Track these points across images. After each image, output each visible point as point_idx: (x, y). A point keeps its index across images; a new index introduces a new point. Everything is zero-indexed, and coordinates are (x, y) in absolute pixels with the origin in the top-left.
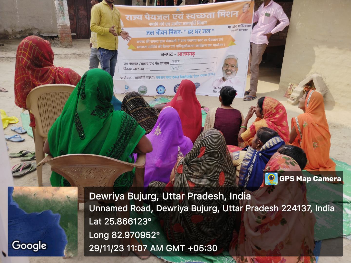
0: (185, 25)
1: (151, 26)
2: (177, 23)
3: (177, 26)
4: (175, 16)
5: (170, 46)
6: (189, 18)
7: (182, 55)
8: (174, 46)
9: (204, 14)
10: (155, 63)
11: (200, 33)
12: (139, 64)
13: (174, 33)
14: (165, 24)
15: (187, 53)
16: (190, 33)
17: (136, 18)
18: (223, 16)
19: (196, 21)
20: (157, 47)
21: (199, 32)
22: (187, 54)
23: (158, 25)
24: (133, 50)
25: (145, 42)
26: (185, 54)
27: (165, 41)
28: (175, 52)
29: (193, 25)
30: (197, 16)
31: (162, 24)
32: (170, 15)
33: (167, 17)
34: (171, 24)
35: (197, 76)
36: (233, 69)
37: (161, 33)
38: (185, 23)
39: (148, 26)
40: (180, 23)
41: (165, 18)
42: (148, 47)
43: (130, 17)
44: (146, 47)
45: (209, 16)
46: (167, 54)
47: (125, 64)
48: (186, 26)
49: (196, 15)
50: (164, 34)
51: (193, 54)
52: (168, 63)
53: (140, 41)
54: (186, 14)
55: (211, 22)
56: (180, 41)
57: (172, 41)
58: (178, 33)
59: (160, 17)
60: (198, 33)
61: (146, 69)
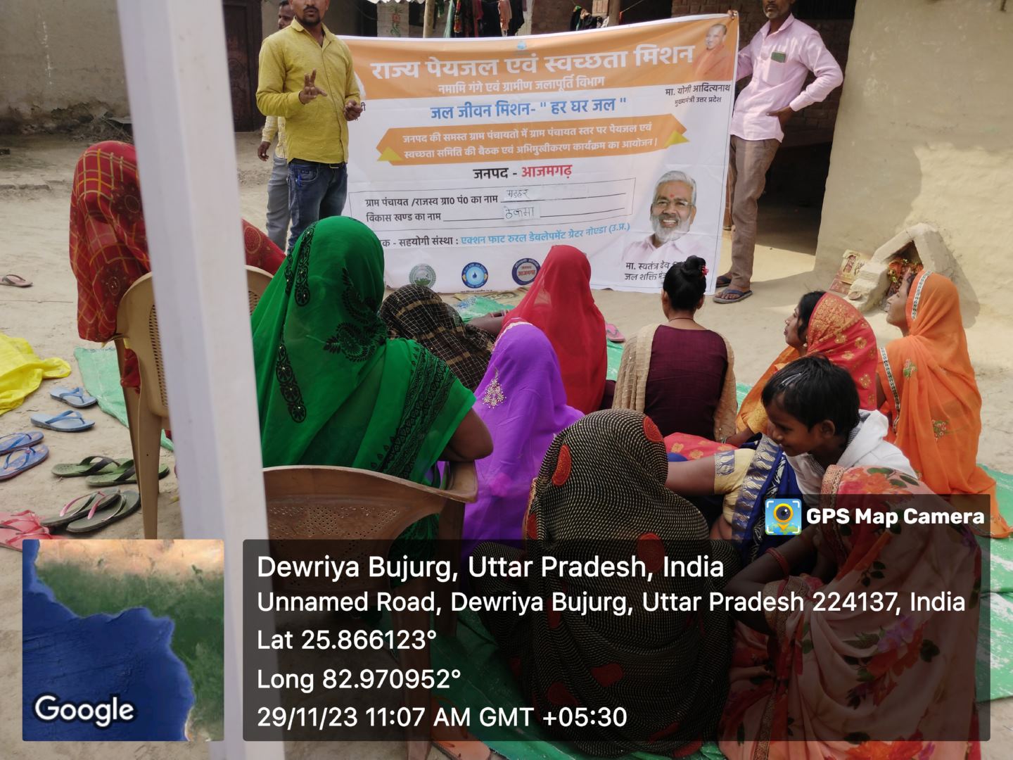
0: (542, 88)
1: (444, 92)
2: (520, 83)
3: (521, 92)
4: (513, 63)
5: (500, 150)
6: (552, 70)
7: (534, 175)
8: (510, 149)
9: (597, 56)
10: (456, 200)
11: (585, 110)
12: (410, 202)
13: (512, 111)
14: (484, 87)
15: (548, 167)
16: (558, 110)
17: (401, 71)
18: (651, 61)
19: (575, 78)
20: (463, 152)
21: (584, 107)
22: (548, 172)
23: (464, 89)
24: (394, 163)
25: (428, 138)
26: (544, 170)
27: (486, 136)
28: (514, 166)
29: (566, 89)
30: (577, 62)
31: (476, 87)
32: (498, 61)
33: (491, 68)
34: (501, 86)
35: (578, 232)
36: (683, 213)
37: (473, 112)
38: (541, 85)
39: (437, 94)
40: (529, 84)
41: (484, 69)
42: (436, 153)
43: (383, 68)
44: (430, 153)
45: (611, 62)
46: (491, 172)
47: (371, 202)
48: (544, 90)
49: (575, 61)
50: (481, 116)
51: (567, 170)
52: (495, 198)
53: (414, 138)
54: (546, 58)
55: (616, 79)
56: (528, 134)
57: (507, 134)
58: (521, 111)
59: (470, 67)
60: (579, 109)
61: (430, 216)
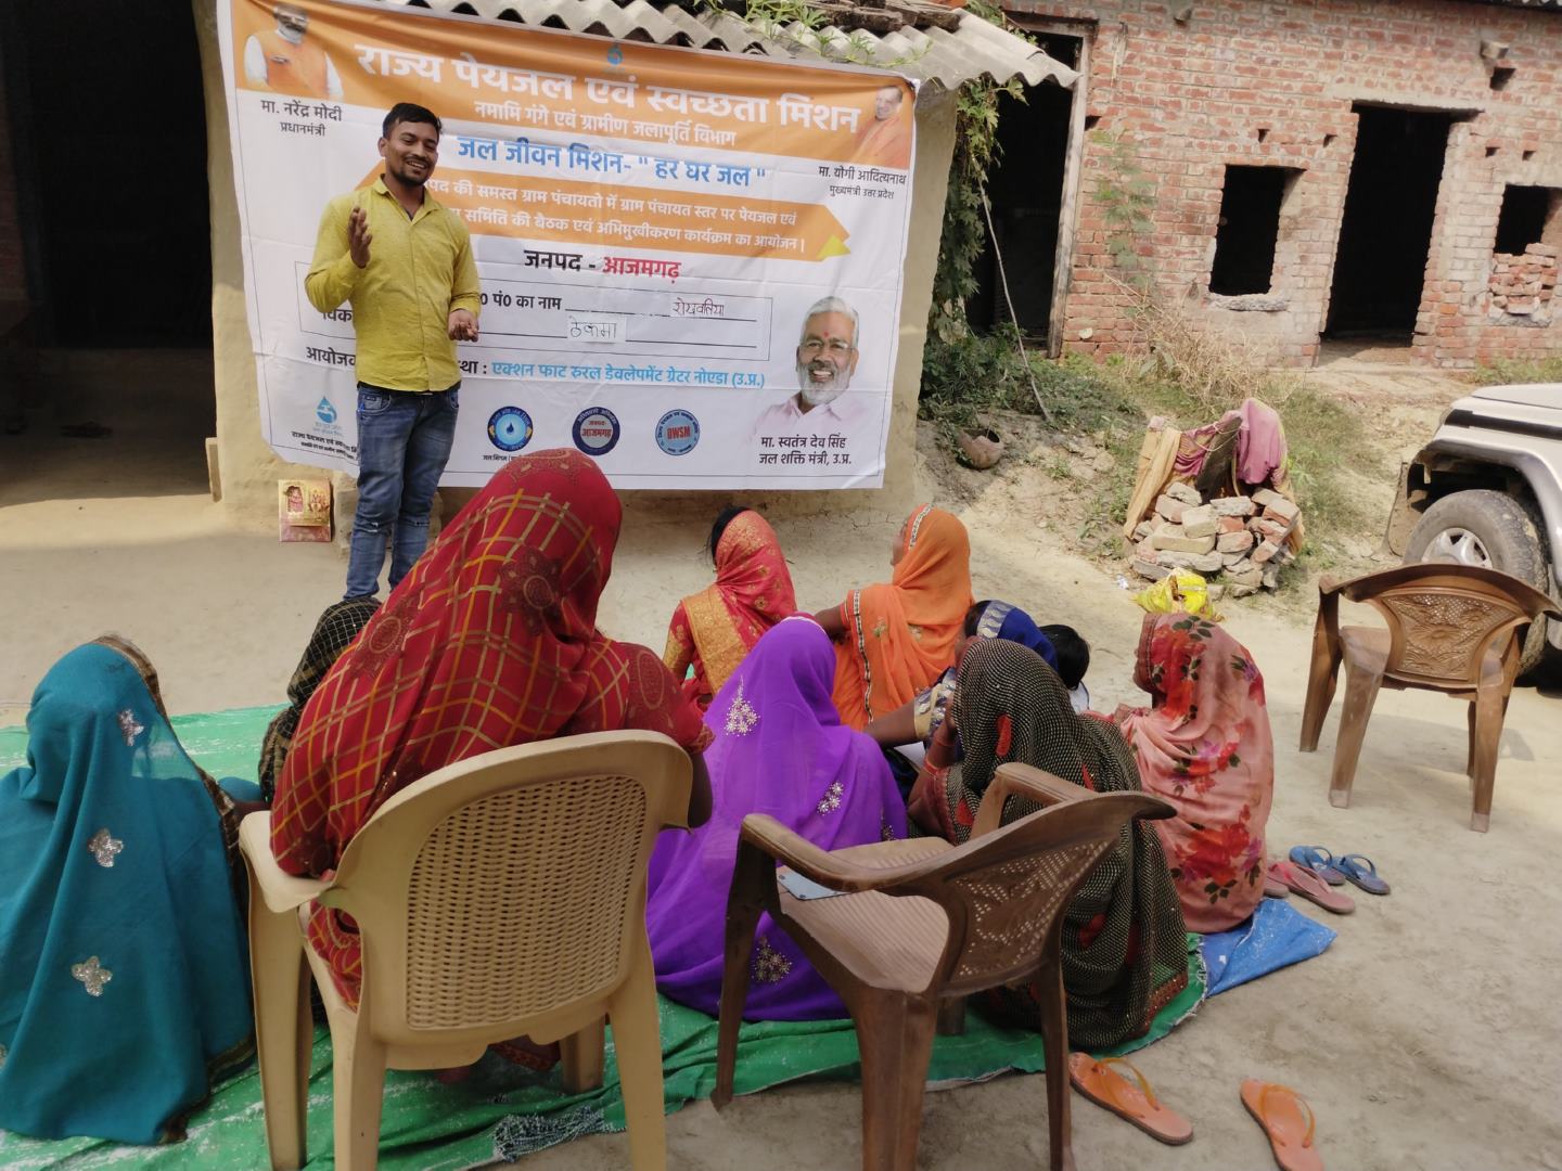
0: (642, 134)
1: (483, 115)
2: (609, 121)
3: (609, 134)
4: (598, 87)
5: (571, 224)
6: (658, 109)
7: (620, 272)
8: (587, 225)
9: (725, 99)
10: (491, 298)
11: (706, 180)
13: (594, 163)
15: (644, 262)
16: (665, 172)
17: (411, 66)
18: (801, 120)
19: (692, 125)
20: (510, 220)
22: (644, 269)
23: (518, 115)
25: (452, 188)
26: (637, 267)
27: (549, 197)
28: (593, 253)
29: (679, 142)
30: (696, 102)
31: (538, 114)
32: (573, 79)
33: (563, 88)
34: (579, 120)
36: (840, 360)
37: (530, 154)
38: (642, 128)
39: (472, 115)
40: (622, 124)
41: (551, 88)
43: (377, 55)
45: (744, 112)
46: (554, 257)
48: (646, 138)
49: (692, 100)
50: (543, 163)
51: (673, 271)
52: (556, 302)
54: (647, 88)
55: (752, 140)
56: (619, 203)
57: (581, 200)
58: (608, 166)
59: (528, 82)
60: (696, 176)
